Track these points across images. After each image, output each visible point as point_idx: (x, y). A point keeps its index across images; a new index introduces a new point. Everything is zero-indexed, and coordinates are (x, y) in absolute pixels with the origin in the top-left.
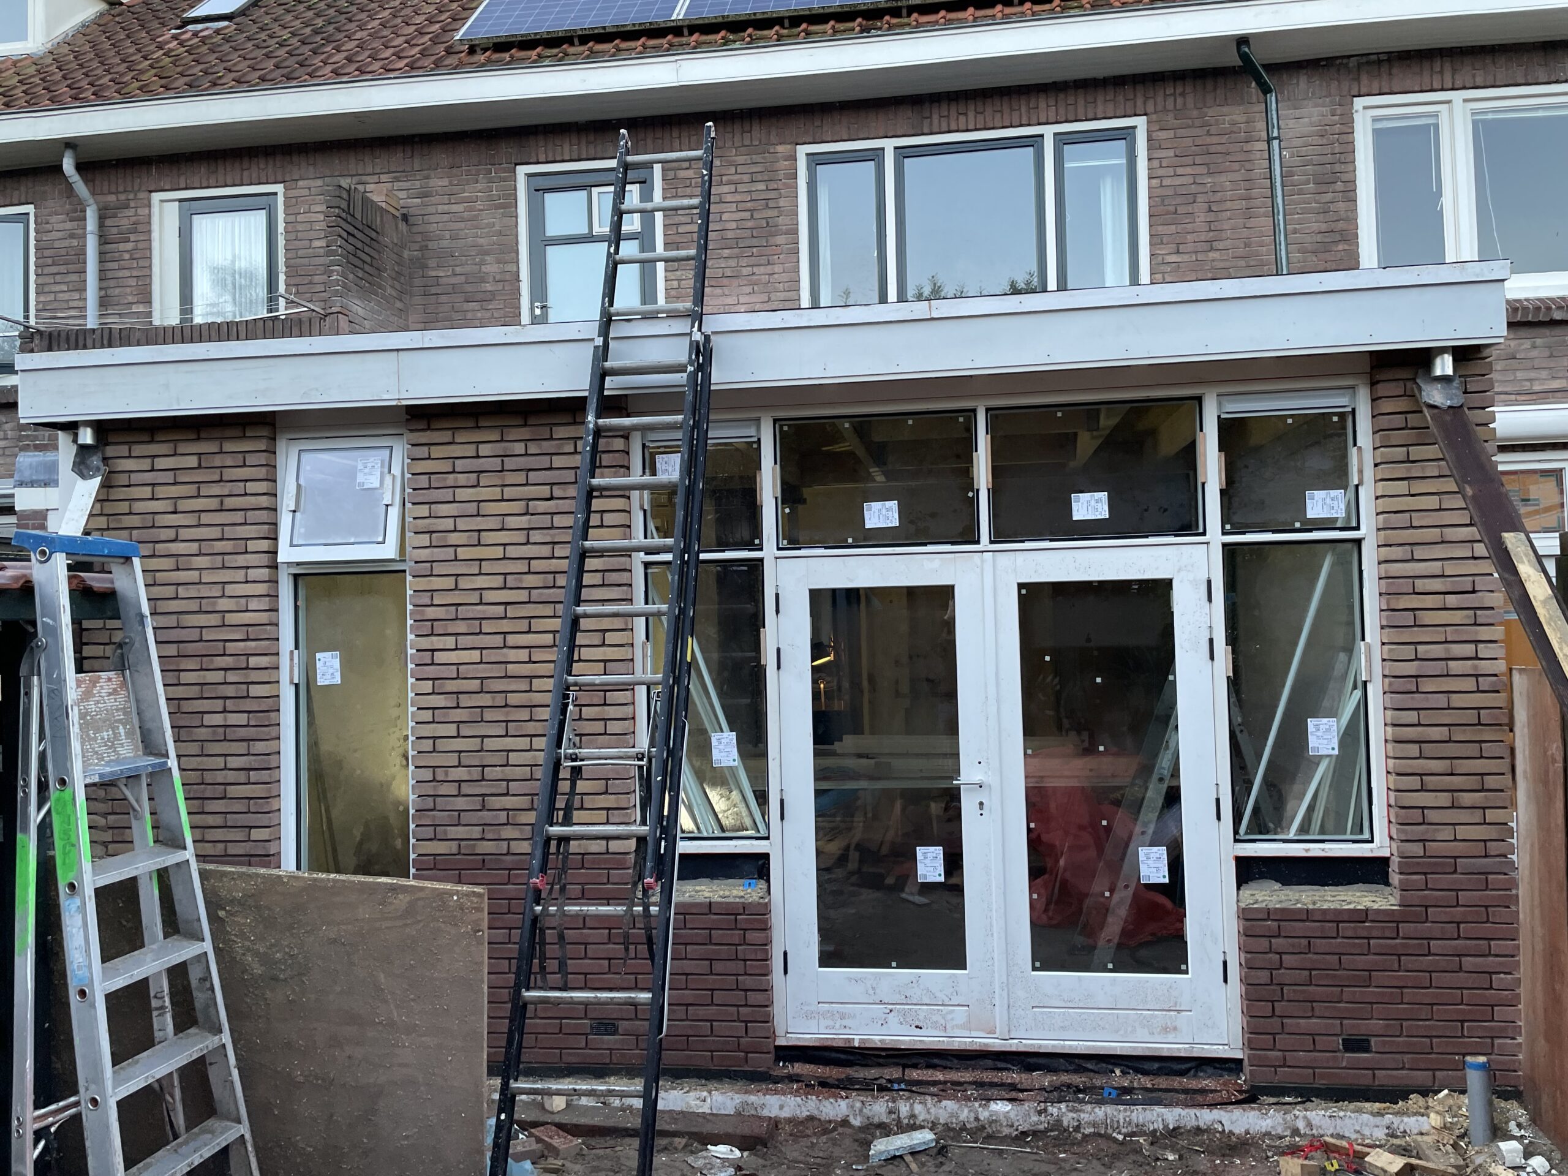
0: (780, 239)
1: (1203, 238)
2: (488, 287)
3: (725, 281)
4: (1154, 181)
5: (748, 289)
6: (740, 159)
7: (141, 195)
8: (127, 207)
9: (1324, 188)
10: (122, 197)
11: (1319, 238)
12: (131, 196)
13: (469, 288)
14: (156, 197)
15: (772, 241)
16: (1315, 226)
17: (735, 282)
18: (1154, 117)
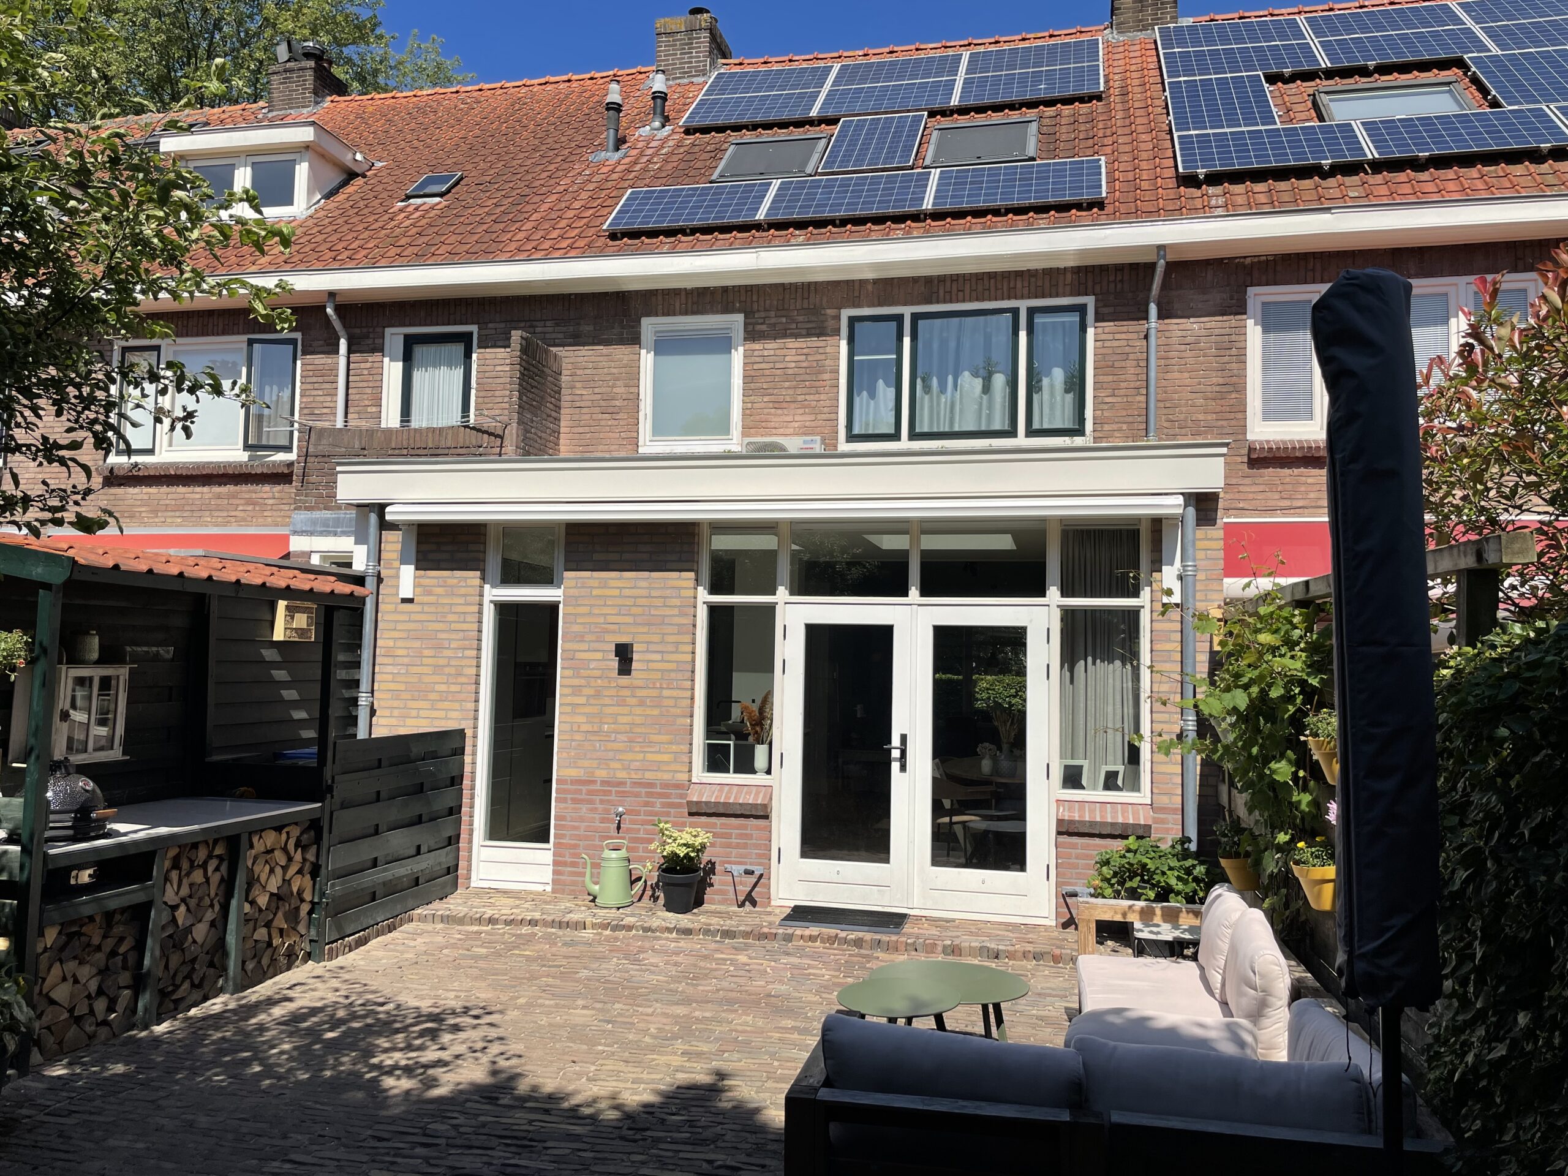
0: (826, 376)
1: (1132, 385)
2: (617, 403)
3: (785, 405)
4: (1098, 343)
5: (801, 411)
6: (801, 318)
7: (379, 330)
8: (368, 337)
9: (1222, 352)
10: (365, 330)
11: (1218, 389)
12: (371, 330)
13: (603, 403)
14: (388, 331)
15: (821, 377)
16: (1214, 380)
17: (793, 405)
18: (1100, 297)
